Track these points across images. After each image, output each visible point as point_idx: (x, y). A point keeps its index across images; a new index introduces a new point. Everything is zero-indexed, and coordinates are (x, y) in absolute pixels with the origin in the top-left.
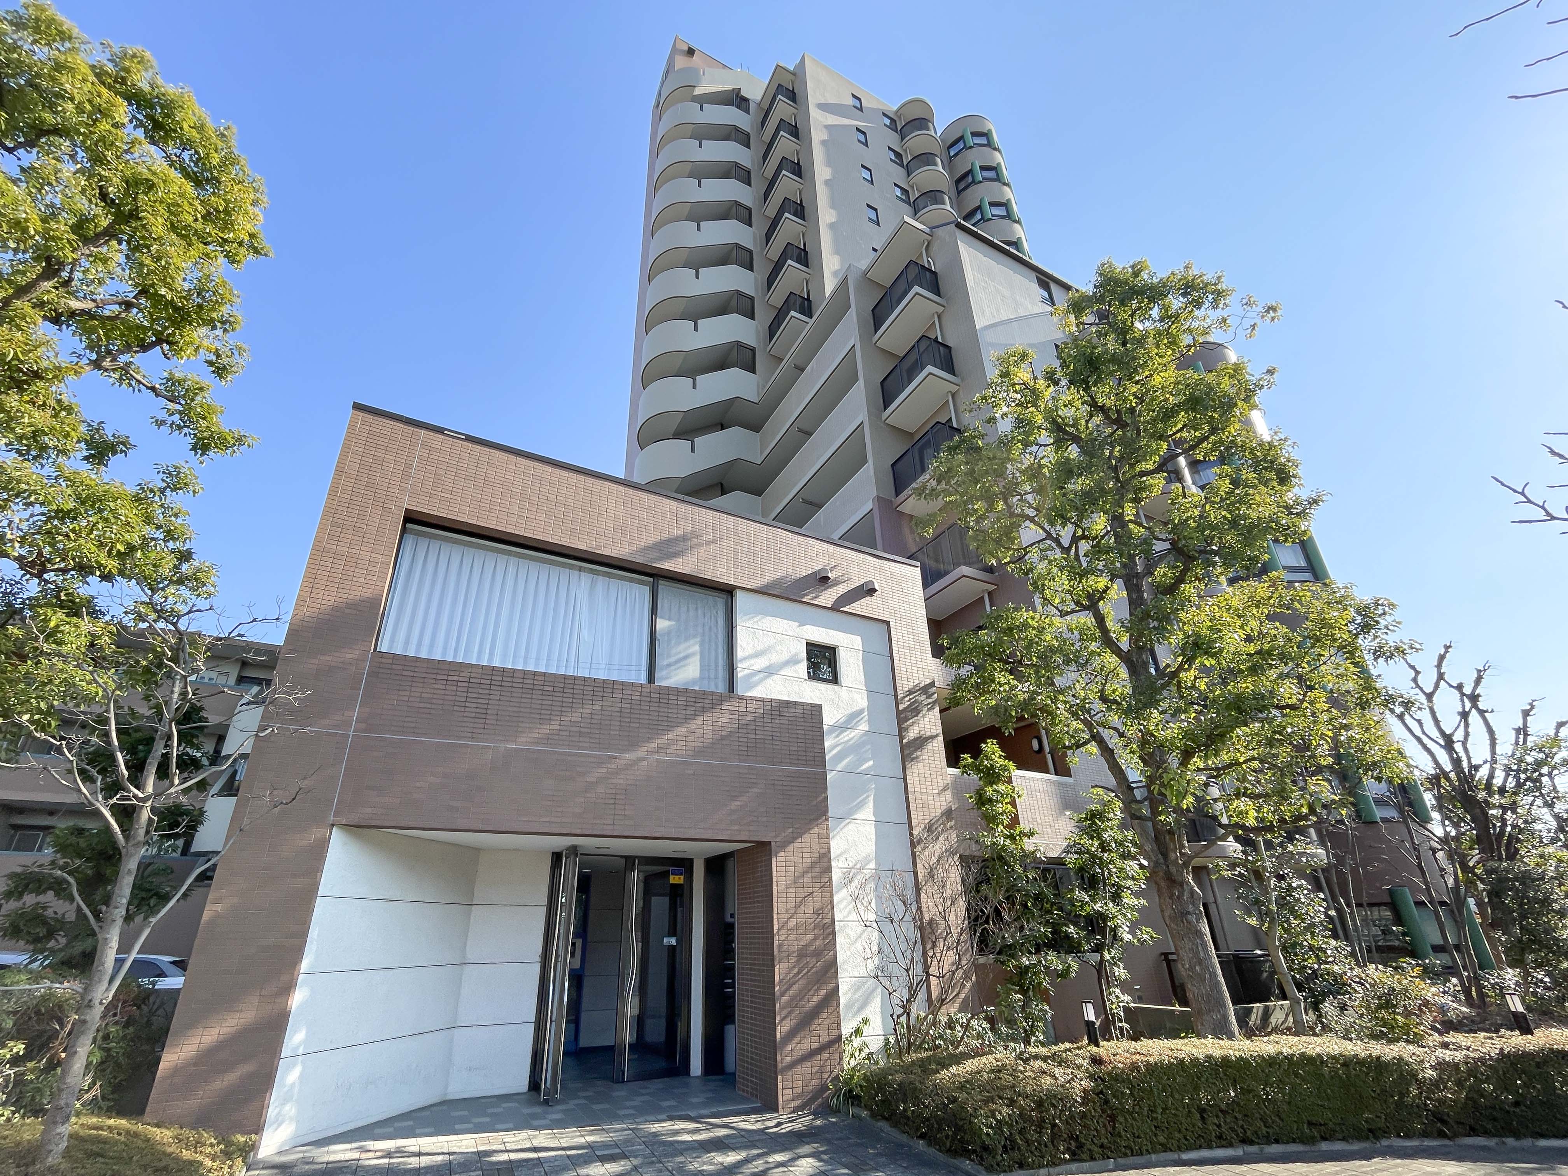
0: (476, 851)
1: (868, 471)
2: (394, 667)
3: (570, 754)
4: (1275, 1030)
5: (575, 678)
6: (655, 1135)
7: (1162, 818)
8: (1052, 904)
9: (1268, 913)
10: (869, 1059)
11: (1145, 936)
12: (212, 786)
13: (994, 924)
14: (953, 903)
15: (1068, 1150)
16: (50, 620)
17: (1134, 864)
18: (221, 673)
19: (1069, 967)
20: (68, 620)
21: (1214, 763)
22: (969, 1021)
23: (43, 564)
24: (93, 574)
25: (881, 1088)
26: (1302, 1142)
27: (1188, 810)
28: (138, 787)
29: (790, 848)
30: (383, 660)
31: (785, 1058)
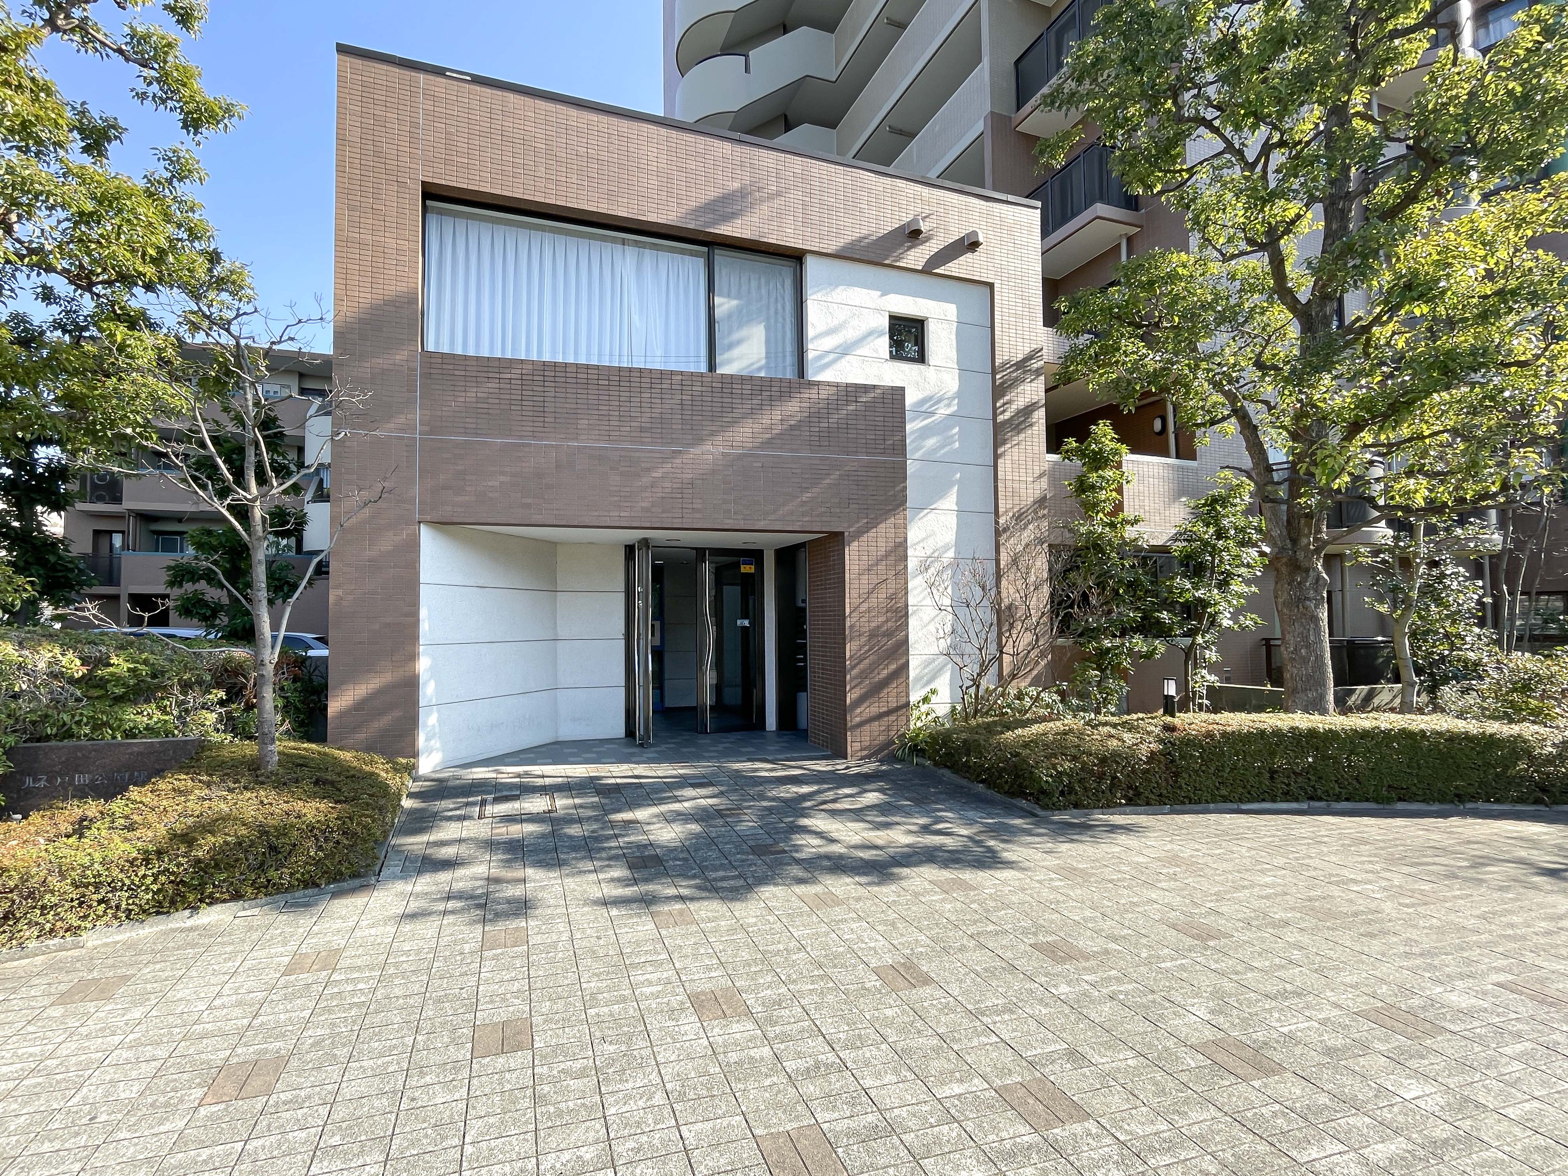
0: (553, 545)
1: (983, 73)
2: (444, 366)
3: (632, 450)
4: (1377, 709)
5: (630, 370)
6: (737, 771)
7: (1302, 500)
8: (1147, 591)
9: (1407, 600)
10: (935, 721)
11: (1247, 623)
12: (306, 490)
13: (1079, 607)
14: (1036, 588)
15: (1124, 797)
16: (115, 335)
17: (1253, 552)
18: (283, 386)
19: (1155, 649)
20: (130, 333)
21: (1388, 438)
22: (1039, 694)
23: (88, 277)
24: (136, 285)
25: (945, 744)
26: (1377, 802)
27: (1339, 491)
28: (244, 489)
29: (864, 538)
30: (433, 360)
31: (855, 717)
